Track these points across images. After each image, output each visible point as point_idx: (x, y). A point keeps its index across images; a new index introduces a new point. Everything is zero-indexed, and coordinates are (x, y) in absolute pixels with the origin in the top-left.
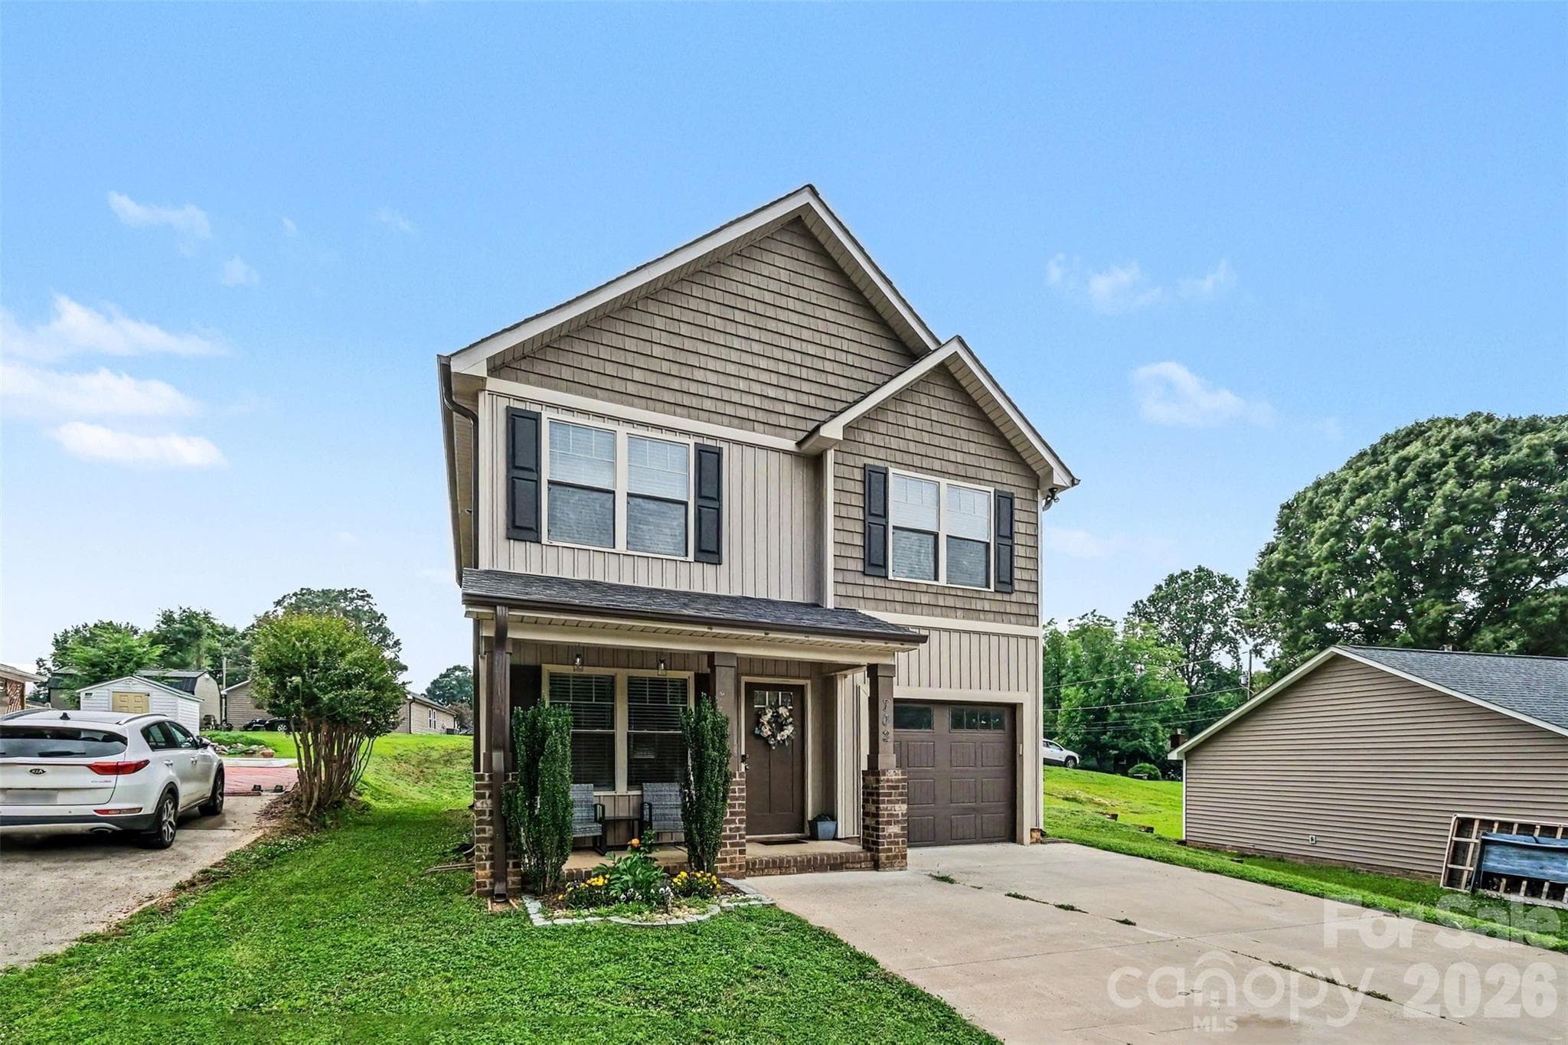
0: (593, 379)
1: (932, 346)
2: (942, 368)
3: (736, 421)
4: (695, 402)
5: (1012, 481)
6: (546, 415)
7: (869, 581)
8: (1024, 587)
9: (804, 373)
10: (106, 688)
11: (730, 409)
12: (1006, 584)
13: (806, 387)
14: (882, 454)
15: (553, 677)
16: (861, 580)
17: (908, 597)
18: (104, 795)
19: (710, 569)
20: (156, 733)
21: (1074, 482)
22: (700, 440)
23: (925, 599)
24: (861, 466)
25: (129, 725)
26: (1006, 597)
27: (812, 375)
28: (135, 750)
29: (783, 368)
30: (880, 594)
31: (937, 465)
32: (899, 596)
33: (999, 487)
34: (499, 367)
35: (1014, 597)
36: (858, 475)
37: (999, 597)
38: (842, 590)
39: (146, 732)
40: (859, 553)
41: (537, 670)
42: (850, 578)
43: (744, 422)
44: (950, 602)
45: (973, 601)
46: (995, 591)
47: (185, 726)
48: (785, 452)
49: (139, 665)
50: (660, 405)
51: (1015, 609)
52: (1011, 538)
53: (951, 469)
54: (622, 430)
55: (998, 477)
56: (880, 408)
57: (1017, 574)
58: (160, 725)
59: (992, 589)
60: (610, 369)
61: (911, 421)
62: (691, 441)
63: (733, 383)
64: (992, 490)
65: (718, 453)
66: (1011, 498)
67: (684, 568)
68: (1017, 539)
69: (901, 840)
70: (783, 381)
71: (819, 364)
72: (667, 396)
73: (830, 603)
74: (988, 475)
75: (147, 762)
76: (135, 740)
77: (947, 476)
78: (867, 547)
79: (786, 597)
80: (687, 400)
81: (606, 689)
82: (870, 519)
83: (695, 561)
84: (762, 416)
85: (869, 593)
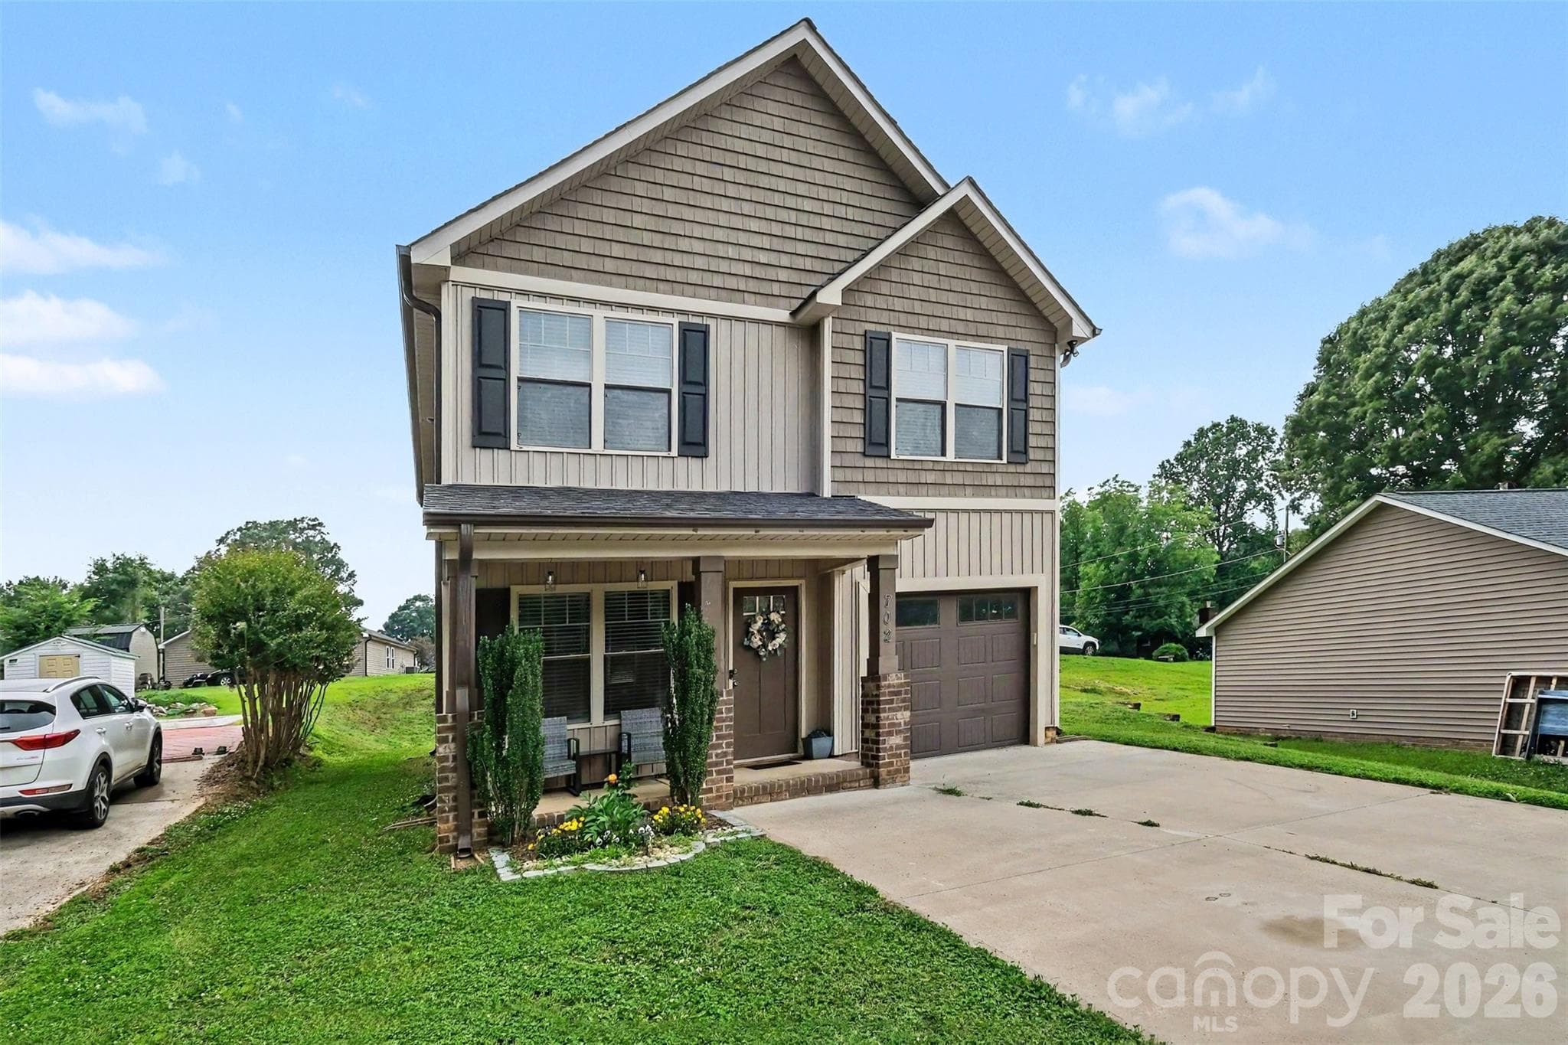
0: (567, 259)
1: (940, 191)
2: (951, 214)
3: (724, 293)
4: (679, 275)
5: (1027, 337)
6: (516, 303)
7: (870, 462)
8: (1040, 455)
9: (800, 233)
10: (32, 652)
11: (717, 281)
12: (1020, 453)
13: (801, 248)
14: (885, 317)
15: (523, 600)
16: (860, 461)
17: (912, 477)
18: (31, 773)
19: (695, 463)
20: (88, 698)
21: (1095, 332)
22: (684, 319)
23: (931, 478)
24: (862, 333)
25: (57, 692)
26: (1020, 469)
27: (809, 235)
28: (66, 719)
29: (776, 229)
30: (882, 476)
31: (945, 325)
32: (902, 477)
33: (1013, 345)
34: (463, 253)
35: (1028, 468)
36: (858, 343)
37: (1012, 468)
38: (840, 475)
39: (76, 699)
40: (859, 432)
41: (505, 593)
42: (848, 460)
43: (732, 294)
44: (959, 479)
45: (984, 475)
46: (1008, 463)
47: (119, 688)
48: (778, 324)
49: (69, 623)
50: (641, 282)
51: (1029, 481)
52: (1026, 400)
53: (960, 328)
54: (599, 314)
55: (1011, 333)
56: (882, 265)
57: (1033, 441)
58: (91, 689)
59: (1005, 461)
60: (586, 246)
61: (916, 278)
62: (675, 321)
63: (721, 250)
64: (1005, 348)
65: (705, 332)
66: (1026, 356)
67: (666, 465)
68: (1033, 401)
69: (903, 751)
70: (777, 244)
71: (816, 221)
72: (650, 271)
73: (827, 491)
74: (1000, 332)
75: (77, 732)
76: (65, 709)
77: (956, 336)
78: (867, 425)
79: (779, 489)
80: (670, 274)
81: (581, 608)
82: (872, 392)
83: (679, 455)
84: (752, 286)
85: (870, 476)
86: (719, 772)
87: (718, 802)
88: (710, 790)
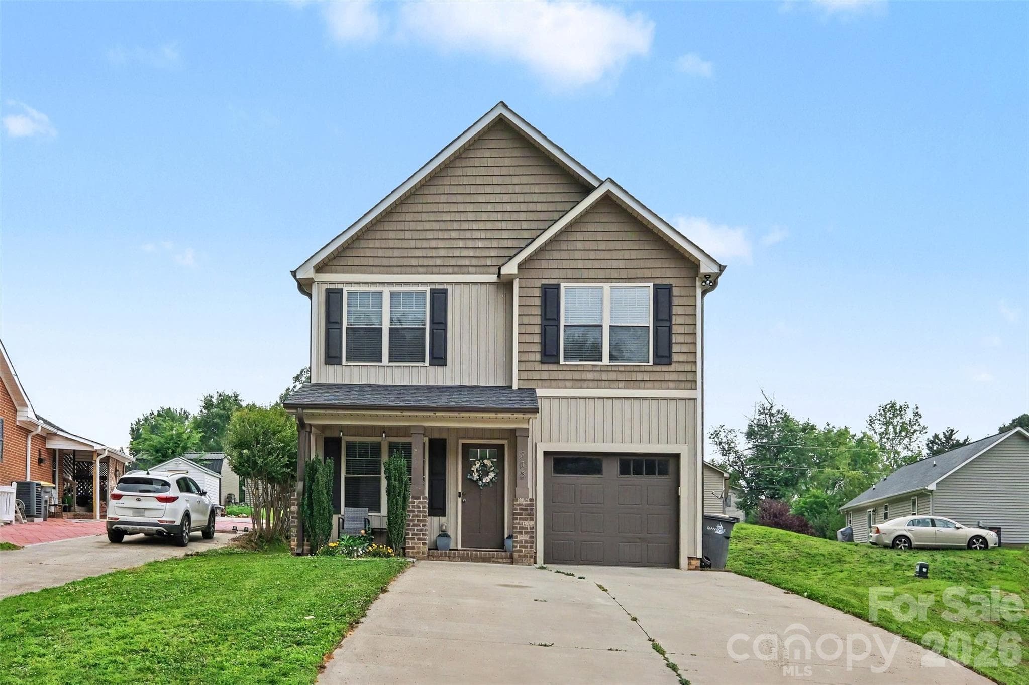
0: (371, 262)
1: (595, 183)
3: (456, 269)
4: (431, 262)
5: (670, 275)
6: (346, 289)
7: (545, 367)
8: (682, 358)
9: (504, 225)
10: (164, 467)
11: (453, 262)
12: (663, 356)
13: (506, 235)
14: (556, 274)
15: (348, 444)
16: (538, 366)
17: (577, 376)
18: (161, 513)
19: (439, 369)
20: (183, 483)
21: (722, 268)
22: (433, 287)
23: (590, 376)
24: (540, 286)
25: (172, 479)
26: (665, 368)
27: (510, 225)
28: (173, 491)
29: (489, 226)
30: (554, 375)
31: (602, 274)
32: (569, 376)
33: (658, 281)
34: (319, 269)
35: (672, 368)
36: (537, 292)
37: (658, 368)
38: (525, 376)
39: (178, 482)
40: (538, 348)
41: (339, 440)
42: (529, 366)
43: (461, 269)
44: (613, 376)
45: (633, 373)
46: (654, 364)
47: (194, 479)
48: (490, 283)
50: (409, 269)
51: (674, 377)
52: (670, 320)
53: (615, 274)
54: (387, 291)
55: (657, 273)
57: (675, 348)
58: (184, 479)
59: (651, 363)
60: (380, 253)
61: (580, 246)
62: (427, 289)
63: (455, 244)
64: (651, 285)
65: (445, 291)
66: (669, 288)
67: (423, 370)
68: (675, 320)
69: (529, 545)
70: (489, 235)
71: (515, 216)
72: (414, 262)
73: (515, 387)
74: (647, 273)
75: (178, 498)
76: (174, 486)
77: (610, 280)
78: (544, 344)
79: (491, 384)
80: (426, 262)
81: (376, 449)
82: (547, 323)
83: (430, 365)
84: (474, 262)
85: (545, 376)
86: (419, 539)
87: (417, 555)
88: (413, 548)
